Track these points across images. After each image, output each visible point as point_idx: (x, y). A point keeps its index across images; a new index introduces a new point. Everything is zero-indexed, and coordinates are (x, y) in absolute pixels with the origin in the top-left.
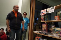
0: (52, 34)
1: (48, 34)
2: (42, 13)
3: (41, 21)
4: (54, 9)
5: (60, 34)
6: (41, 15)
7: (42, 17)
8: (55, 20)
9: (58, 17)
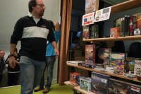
0: (103, 67)
1: (95, 67)
2: (86, 20)
3: (84, 39)
4: (109, 13)
5: (118, 66)
6: (83, 25)
7: (85, 30)
8: (111, 38)
9: (116, 30)
